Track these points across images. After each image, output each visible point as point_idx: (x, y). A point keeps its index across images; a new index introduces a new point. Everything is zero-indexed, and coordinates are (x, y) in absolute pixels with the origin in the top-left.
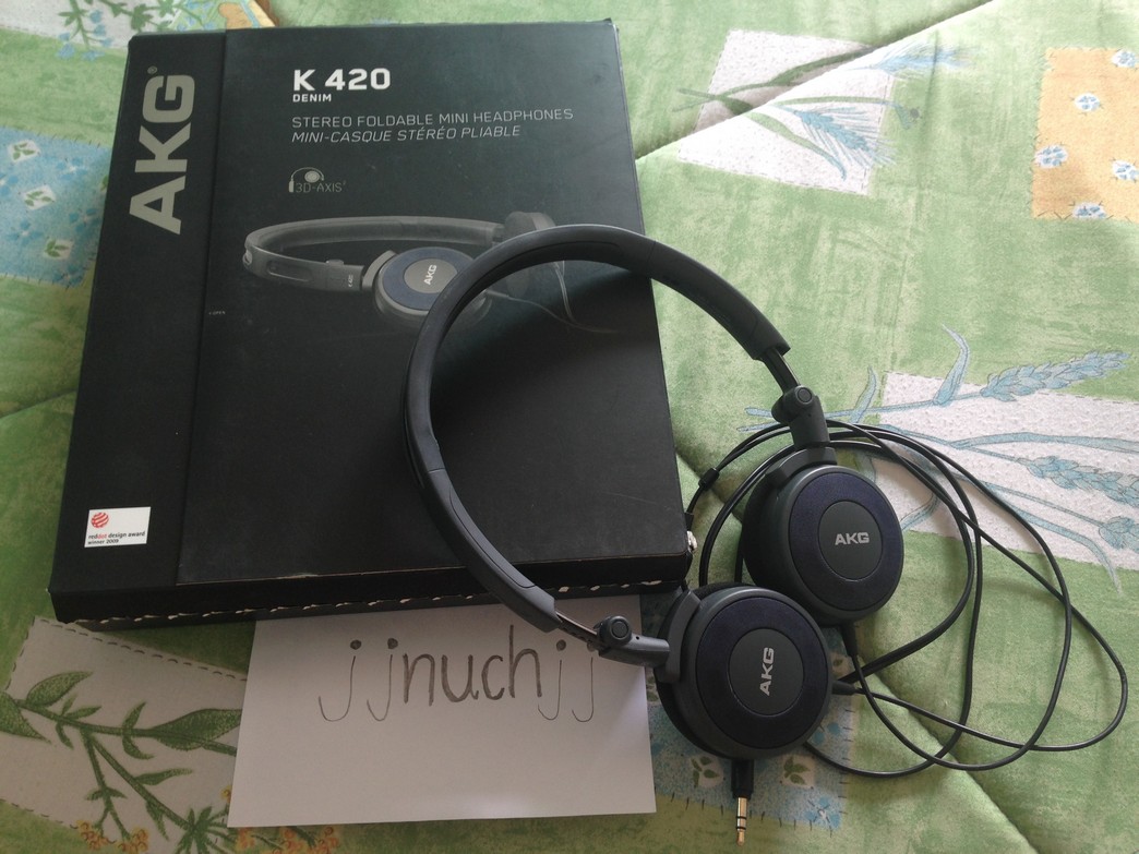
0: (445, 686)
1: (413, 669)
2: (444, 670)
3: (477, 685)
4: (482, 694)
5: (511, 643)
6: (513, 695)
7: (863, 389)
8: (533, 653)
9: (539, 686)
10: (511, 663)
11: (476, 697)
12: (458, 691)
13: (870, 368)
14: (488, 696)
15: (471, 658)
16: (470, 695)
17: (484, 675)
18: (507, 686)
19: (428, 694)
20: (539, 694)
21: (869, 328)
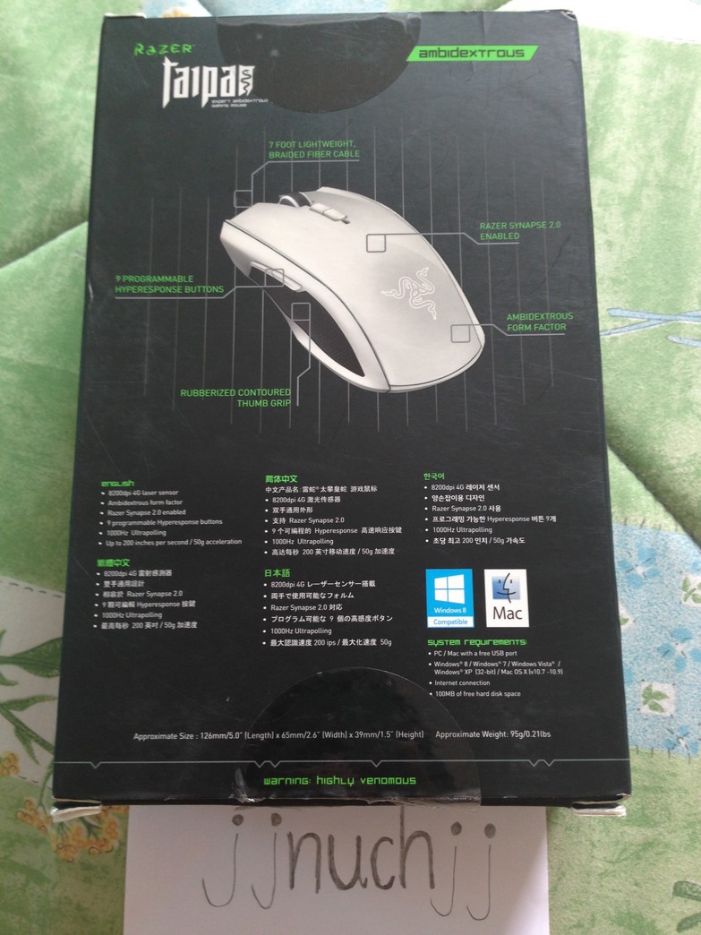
0: (332, 871)
1: (298, 850)
2: (331, 852)
3: (366, 872)
4: (371, 883)
5: (402, 824)
6: (404, 885)
8: (425, 835)
9: (432, 876)
10: (402, 847)
11: (364, 886)
12: (346, 876)
14: (378, 884)
15: (359, 839)
16: (358, 883)
17: (373, 860)
18: (397, 874)
19: (315, 880)
20: (432, 885)
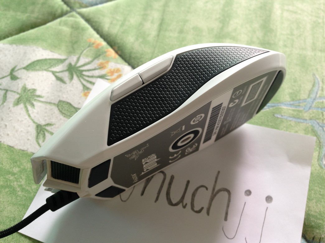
7: (311, 86)
13: (314, 75)
16: (181, 205)
21: (309, 53)
